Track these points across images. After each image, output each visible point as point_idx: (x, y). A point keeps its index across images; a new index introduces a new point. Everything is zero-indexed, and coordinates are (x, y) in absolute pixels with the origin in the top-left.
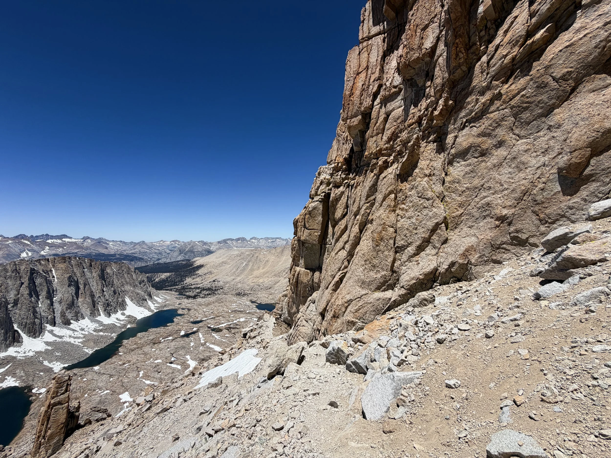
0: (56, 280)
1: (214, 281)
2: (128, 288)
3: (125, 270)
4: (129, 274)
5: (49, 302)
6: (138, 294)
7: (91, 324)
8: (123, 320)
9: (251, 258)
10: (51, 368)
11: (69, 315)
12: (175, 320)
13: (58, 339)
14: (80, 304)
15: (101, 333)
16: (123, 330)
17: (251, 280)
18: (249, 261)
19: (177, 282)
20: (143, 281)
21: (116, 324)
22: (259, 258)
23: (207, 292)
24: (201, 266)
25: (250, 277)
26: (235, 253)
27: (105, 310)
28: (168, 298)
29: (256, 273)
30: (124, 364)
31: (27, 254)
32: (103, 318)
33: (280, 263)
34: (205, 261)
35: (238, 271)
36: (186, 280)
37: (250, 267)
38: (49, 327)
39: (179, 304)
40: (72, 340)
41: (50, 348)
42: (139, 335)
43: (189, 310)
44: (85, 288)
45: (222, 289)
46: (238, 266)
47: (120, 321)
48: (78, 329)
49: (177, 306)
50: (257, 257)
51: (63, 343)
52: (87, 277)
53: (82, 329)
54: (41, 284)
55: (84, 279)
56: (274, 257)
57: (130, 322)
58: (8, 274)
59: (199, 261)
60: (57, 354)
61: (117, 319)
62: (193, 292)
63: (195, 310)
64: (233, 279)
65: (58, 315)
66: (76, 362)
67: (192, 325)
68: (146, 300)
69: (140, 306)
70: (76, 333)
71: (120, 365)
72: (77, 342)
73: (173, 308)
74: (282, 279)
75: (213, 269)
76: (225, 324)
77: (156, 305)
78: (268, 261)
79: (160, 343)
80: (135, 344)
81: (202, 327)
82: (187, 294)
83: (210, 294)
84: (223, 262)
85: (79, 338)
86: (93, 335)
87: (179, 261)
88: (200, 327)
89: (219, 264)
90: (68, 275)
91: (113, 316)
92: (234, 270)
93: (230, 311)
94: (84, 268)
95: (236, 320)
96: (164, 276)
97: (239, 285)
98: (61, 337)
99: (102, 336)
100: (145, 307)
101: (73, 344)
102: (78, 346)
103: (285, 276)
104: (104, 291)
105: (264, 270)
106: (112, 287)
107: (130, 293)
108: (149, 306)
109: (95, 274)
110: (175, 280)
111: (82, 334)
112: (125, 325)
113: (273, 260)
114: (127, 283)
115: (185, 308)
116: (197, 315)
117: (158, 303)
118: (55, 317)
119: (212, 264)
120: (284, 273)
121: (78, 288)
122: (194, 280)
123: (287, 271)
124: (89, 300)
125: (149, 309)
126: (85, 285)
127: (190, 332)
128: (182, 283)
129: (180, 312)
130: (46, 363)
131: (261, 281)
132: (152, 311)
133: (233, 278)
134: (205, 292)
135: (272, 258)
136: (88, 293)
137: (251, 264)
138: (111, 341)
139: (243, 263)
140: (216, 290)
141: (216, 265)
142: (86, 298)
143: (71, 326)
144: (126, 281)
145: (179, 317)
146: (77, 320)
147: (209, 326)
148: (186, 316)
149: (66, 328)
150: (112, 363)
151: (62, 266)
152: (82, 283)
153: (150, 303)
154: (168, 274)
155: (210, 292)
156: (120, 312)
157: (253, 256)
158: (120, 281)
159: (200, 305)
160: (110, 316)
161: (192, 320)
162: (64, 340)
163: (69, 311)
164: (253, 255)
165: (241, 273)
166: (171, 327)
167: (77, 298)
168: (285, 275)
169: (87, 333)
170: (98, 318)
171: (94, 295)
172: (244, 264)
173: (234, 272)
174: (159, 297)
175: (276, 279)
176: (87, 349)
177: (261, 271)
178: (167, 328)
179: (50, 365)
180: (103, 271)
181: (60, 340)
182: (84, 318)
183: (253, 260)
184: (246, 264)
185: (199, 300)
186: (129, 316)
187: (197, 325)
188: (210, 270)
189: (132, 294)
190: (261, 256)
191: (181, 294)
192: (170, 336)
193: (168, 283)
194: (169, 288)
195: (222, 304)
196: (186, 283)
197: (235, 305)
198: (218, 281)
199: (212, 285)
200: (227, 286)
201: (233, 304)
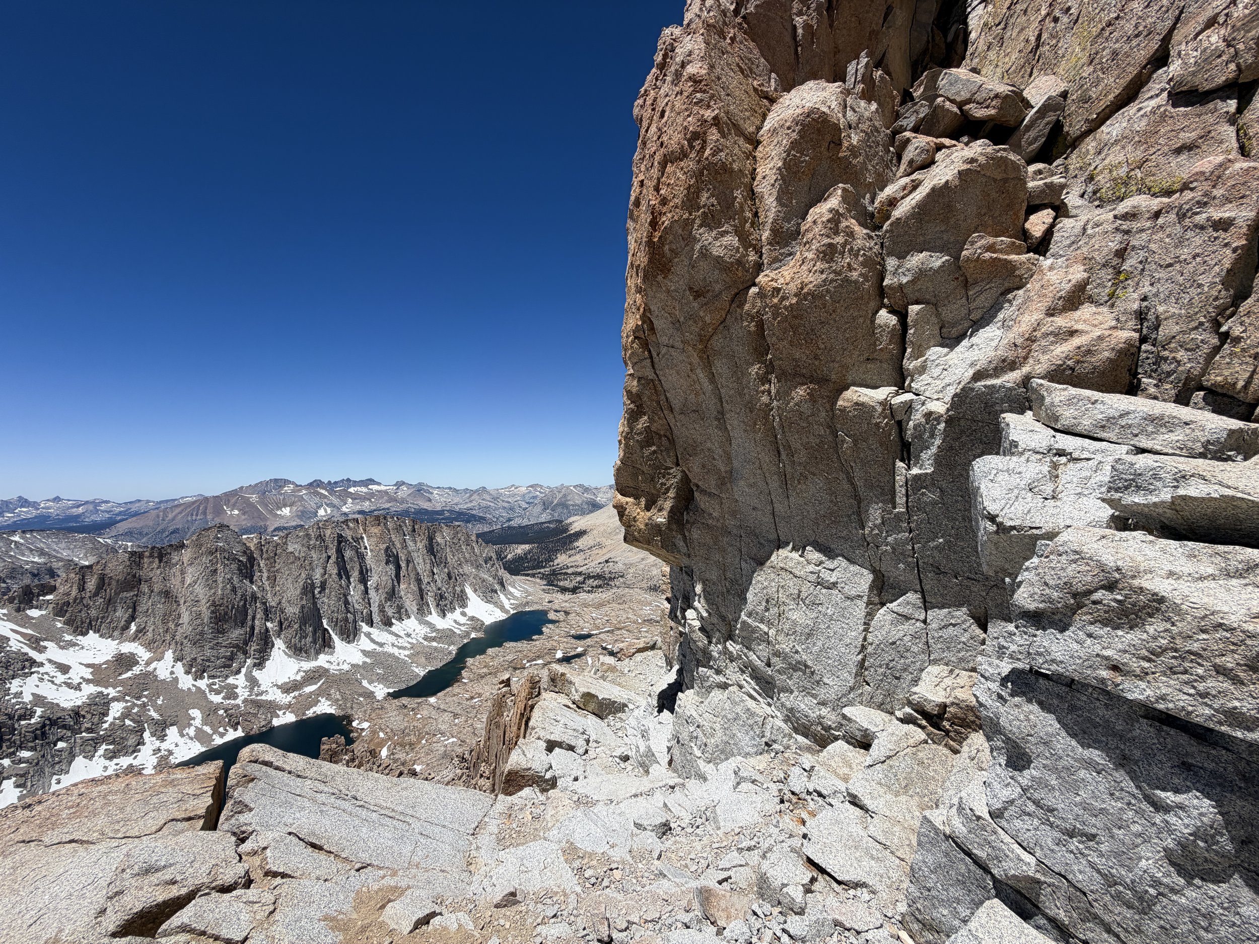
0: (369, 554)
1: (607, 561)
2: (468, 569)
3: (463, 539)
4: (468, 545)
5: (363, 588)
6: (484, 581)
7: (420, 628)
8: (464, 624)
10: (373, 693)
11: (390, 612)
12: (544, 629)
13: (379, 649)
14: (402, 593)
15: (435, 644)
16: (465, 641)
19: (542, 562)
20: (490, 558)
21: (455, 630)
23: (596, 583)
24: (581, 534)
27: (438, 605)
28: (530, 590)
30: (472, 698)
31: (326, 511)
32: (434, 618)
34: (589, 523)
36: (557, 558)
38: (365, 628)
39: (550, 602)
40: (396, 651)
41: (368, 660)
42: (490, 651)
43: (567, 613)
44: (408, 566)
45: (622, 577)
47: (460, 625)
48: (402, 634)
49: (545, 606)
51: (385, 653)
52: (410, 549)
53: (408, 635)
54: (351, 559)
55: (405, 552)
57: (474, 629)
58: (312, 542)
59: (577, 523)
60: (378, 671)
61: (455, 621)
62: (571, 581)
63: (578, 614)
65: (375, 609)
66: (404, 686)
67: (573, 641)
68: (496, 592)
69: (488, 602)
70: (400, 640)
71: (467, 700)
72: (403, 654)
73: (541, 608)
75: (603, 539)
77: (512, 601)
79: (524, 668)
80: (485, 667)
81: (592, 646)
82: (561, 584)
83: (600, 586)
85: (404, 648)
86: (424, 647)
87: (543, 523)
88: (588, 646)
90: (385, 546)
91: (449, 615)
93: (639, 621)
94: (405, 535)
96: (521, 549)
97: (655, 571)
98: (381, 645)
99: (436, 649)
100: (496, 604)
101: (399, 658)
102: (405, 662)
104: (434, 574)
106: (445, 566)
107: (471, 578)
108: (501, 602)
109: (420, 545)
110: (539, 557)
111: (409, 643)
112: (468, 634)
114: (467, 561)
115: (560, 609)
116: (581, 623)
117: (515, 598)
118: (371, 612)
119: (602, 529)
121: (398, 568)
122: (572, 559)
124: (414, 587)
125: (502, 608)
126: (408, 562)
127: (572, 654)
128: (551, 563)
129: (552, 616)
130: (365, 683)
132: (507, 612)
133: (641, 556)
134: (591, 582)
136: (412, 575)
138: (449, 658)
140: (611, 579)
141: (609, 530)
142: (410, 584)
143: (394, 629)
144: (464, 558)
145: (550, 626)
146: (400, 619)
147: (604, 645)
148: (562, 624)
149: (387, 631)
150: (455, 695)
151: (376, 531)
152: (403, 558)
153: (502, 597)
154: (527, 547)
155: (601, 582)
156: (458, 611)
158: (456, 558)
159: (586, 605)
160: (444, 615)
161: (573, 632)
162: (385, 650)
163: (389, 604)
166: (539, 643)
167: (399, 583)
169: (414, 641)
170: (429, 618)
171: (420, 580)
174: (516, 588)
176: (417, 667)
178: (534, 643)
179: (371, 688)
180: (431, 539)
181: (381, 649)
182: (409, 617)
185: (583, 596)
186: (472, 618)
187: (582, 642)
188: (598, 540)
189: (474, 581)
191: (550, 583)
192: (539, 657)
193: (528, 562)
194: (535, 571)
195: (625, 606)
196: (557, 565)
197: (649, 610)
198: (613, 562)
199: (604, 569)
200: (631, 571)
201: (645, 606)
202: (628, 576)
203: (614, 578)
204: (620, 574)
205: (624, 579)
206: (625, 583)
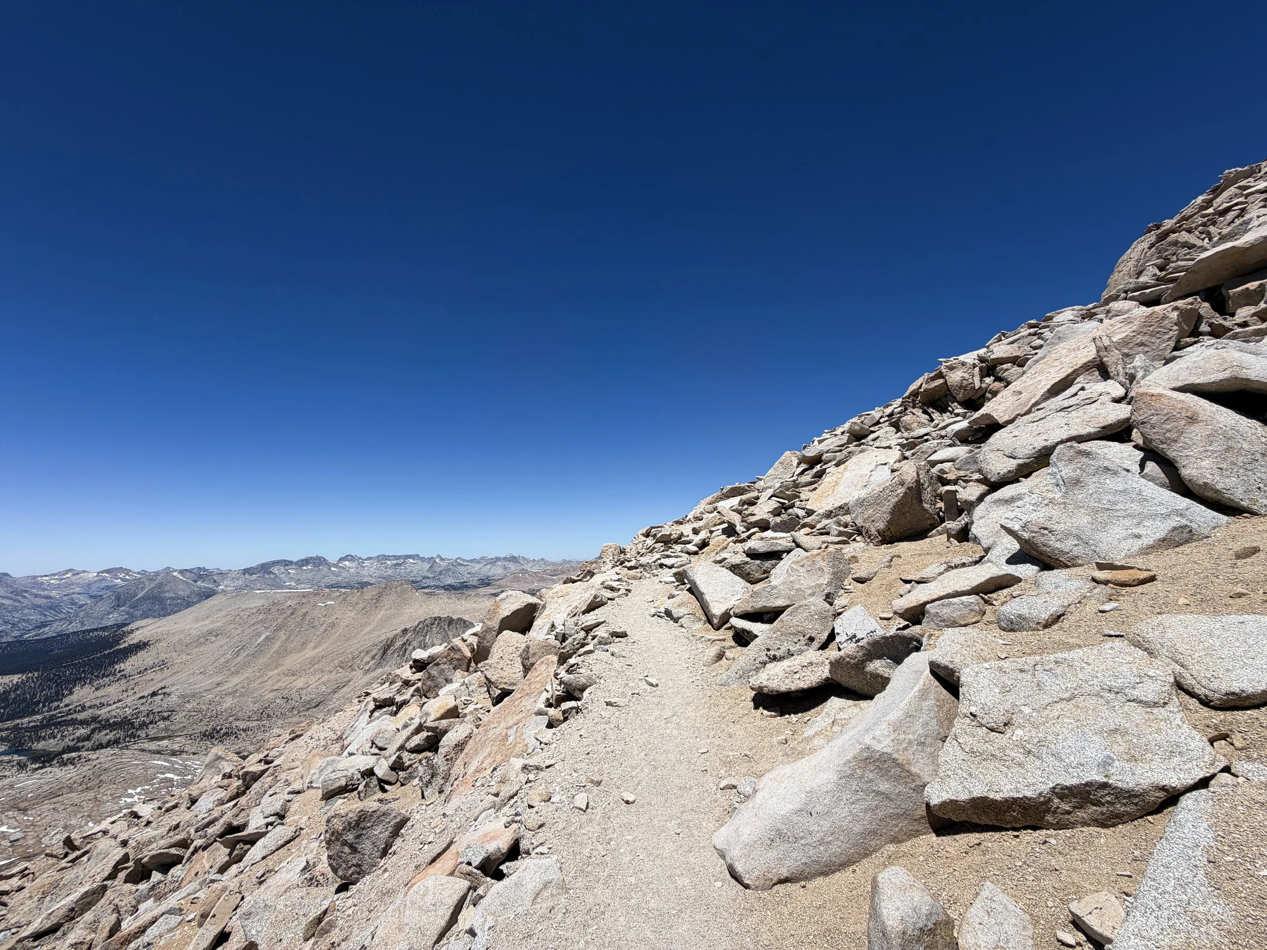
1: (154, 694)
9: (285, 618)
17: (270, 682)
18: (279, 628)
19: (38, 702)
22: (308, 618)
23: (111, 736)
24: (141, 646)
25: (270, 674)
26: (253, 605)
29: (292, 661)
33: (368, 629)
34: (159, 630)
35: (239, 659)
36: (71, 693)
37: (278, 644)
45: (164, 719)
46: (242, 644)
50: (305, 614)
56: (352, 614)
59: (142, 631)
62: (63, 737)
64: (218, 684)
74: (358, 673)
75: (174, 654)
78: (333, 625)
82: (40, 746)
83: (116, 742)
84: (210, 633)
87: (89, 631)
89: (199, 637)
92: (229, 656)
97: (228, 703)
103: (367, 667)
105: (317, 650)
110: (35, 695)
113: (348, 621)
119: (176, 639)
120: (367, 659)
122: (99, 693)
123: (373, 653)
128: (56, 704)
131: (300, 683)
133: (217, 679)
134: (104, 736)
135: (348, 616)
137: (282, 635)
139: (259, 635)
140: (144, 725)
141: (188, 640)
154: (16, 678)
155: (120, 734)
157: (292, 613)
164: (295, 610)
165: (246, 665)
168: (368, 663)
172: (263, 637)
173: (227, 662)
175: (342, 675)
177: (309, 653)
183: (292, 622)
184: (267, 637)
188: (163, 656)
190: (316, 613)
191: (17, 748)
195: (91, 794)
196: (66, 706)
197: (139, 794)
198: (164, 694)
199: (142, 708)
200: (189, 706)
201: (135, 787)
202: (178, 717)
203: (151, 723)
204: (166, 714)
205: (167, 723)
206: (166, 729)
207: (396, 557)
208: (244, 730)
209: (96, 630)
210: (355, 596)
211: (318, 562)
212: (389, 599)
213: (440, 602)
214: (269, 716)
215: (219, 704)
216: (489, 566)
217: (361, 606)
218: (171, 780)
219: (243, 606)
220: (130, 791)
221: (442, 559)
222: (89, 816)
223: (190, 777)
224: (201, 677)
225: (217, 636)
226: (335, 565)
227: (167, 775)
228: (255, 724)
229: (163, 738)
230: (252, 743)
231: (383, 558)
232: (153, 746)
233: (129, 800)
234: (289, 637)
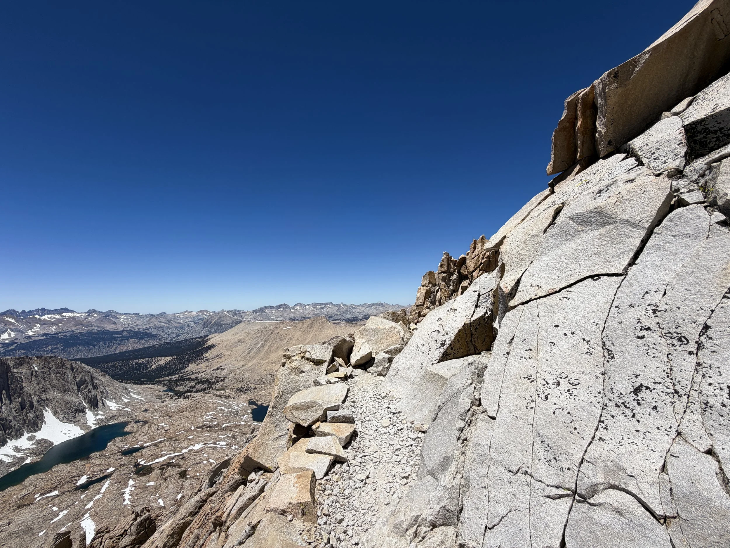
1: (218, 369)
2: (52, 394)
4: (59, 373)
6: (68, 403)
8: (24, 450)
9: (269, 335)
12: (110, 444)
16: (12, 469)
17: (264, 366)
18: (266, 340)
19: (177, 369)
21: (5, 459)
22: (279, 335)
23: (202, 387)
24: (213, 346)
25: (264, 362)
26: (256, 328)
28: (137, 399)
29: (273, 356)
31: (9, 335)
34: (219, 339)
35: (251, 354)
36: (188, 366)
37: (267, 348)
42: (29, 479)
43: (144, 423)
45: (222, 381)
46: (251, 347)
47: (18, 451)
49: (134, 416)
50: (278, 333)
56: (298, 334)
57: (35, 453)
59: (214, 338)
61: (13, 449)
62: (186, 385)
64: (243, 366)
68: (83, 411)
69: (69, 421)
73: (126, 419)
75: (225, 351)
76: (166, 457)
77: (99, 417)
78: (290, 339)
79: (30, 505)
81: (125, 465)
82: (177, 389)
83: (204, 390)
84: (239, 341)
87: (194, 338)
88: (121, 465)
89: (235, 343)
91: (10, 443)
92: (246, 353)
93: (193, 428)
95: (186, 448)
96: (163, 361)
97: (247, 375)
100: (76, 423)
106: (18, 396)
107: (54, 403)
108: (85, 419)
110: (176, 366)
112: (22, 460)
113: (297, 337)
114: (53, 387)
115: (142, 419)
116: (142, 436)
117: (106, 412)
119: (226, 343)
122: (198, 367)
125: (83, 425)
127: (102, 475)
128: (183, 370)
129: (129, 428)
131: (277, 367)
132: (87, 428)
133: (242, 363)
134: (200, 387)
137: (268, 344)
139: (258, 343)
140: (214, 383)
141: (230, 344)
144: (52, 384)
145: (118, 439)
147: (140, 461)
148: (128, 437)
153: (89, 414)
154: (169, 358)
155: (206, 386)
156: (26, 435)
157: (272, 333)
158: (41, 386)
160: (1, 445)
164: (273, 331)
165: (254, 357)
172: (260, 344)
173: (246, 355)
177: (281, 352)
183: (272, 337)
184: (262, 344)
186: (39, 442)
188: (221, 351)
189: (57, 404)
190: (282, 333)
191: (170, 389)
192: (54, 489)
193: (166, 371)
194: (162, 379)
195: (193, 413)
196: (187, 372)
197: (211, 415)
198: (222, 369)
199: (214, 375)
200: (231, 376)
201: (209, 412)
202: (227, 380)
203: (217, 382)
204: (222, 379)
205: (223, 383)
206: (223, 386)
207: (321, 304)
208: (254, 389)
209: (197, 338)
210: (300, 325)
211: (285, 307)
212: (316, 326)
213: (341, 328)
214: (264, 383)
215: (243, 375)
216: (368, 309)
217: (303, 330)
218: (223, 410)
219: (252, 329)
220: (207, 413)
221: (344, 305)
222: (192, 423)
223: (231, 409)
224: (235, 362)
225: (242, 343)
226: (293, 308)
227: (222, 408)
228: (258, 386)
229: (221, 390)
230: (257, 396)
231: (315, 305)
232: (218, 393)
233: (207, 418)
234: (271, 345)
